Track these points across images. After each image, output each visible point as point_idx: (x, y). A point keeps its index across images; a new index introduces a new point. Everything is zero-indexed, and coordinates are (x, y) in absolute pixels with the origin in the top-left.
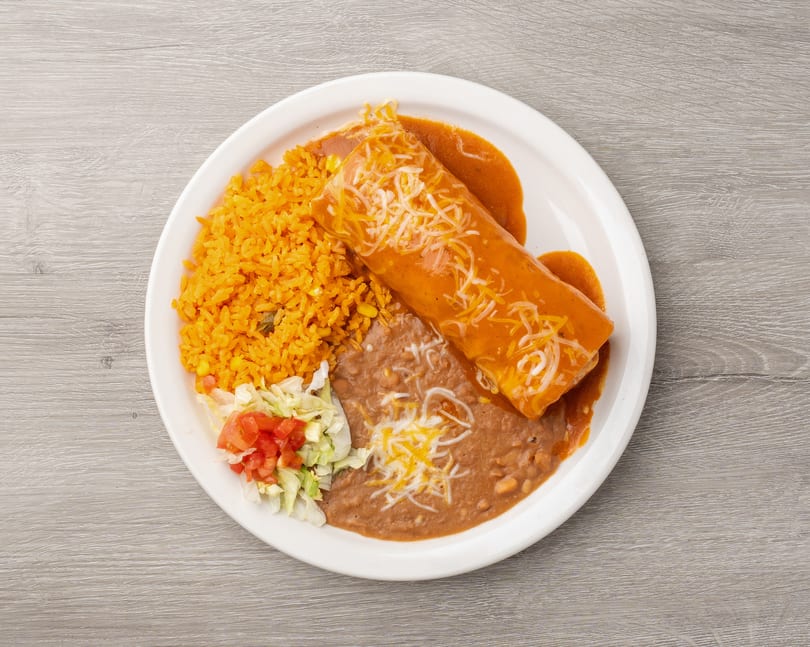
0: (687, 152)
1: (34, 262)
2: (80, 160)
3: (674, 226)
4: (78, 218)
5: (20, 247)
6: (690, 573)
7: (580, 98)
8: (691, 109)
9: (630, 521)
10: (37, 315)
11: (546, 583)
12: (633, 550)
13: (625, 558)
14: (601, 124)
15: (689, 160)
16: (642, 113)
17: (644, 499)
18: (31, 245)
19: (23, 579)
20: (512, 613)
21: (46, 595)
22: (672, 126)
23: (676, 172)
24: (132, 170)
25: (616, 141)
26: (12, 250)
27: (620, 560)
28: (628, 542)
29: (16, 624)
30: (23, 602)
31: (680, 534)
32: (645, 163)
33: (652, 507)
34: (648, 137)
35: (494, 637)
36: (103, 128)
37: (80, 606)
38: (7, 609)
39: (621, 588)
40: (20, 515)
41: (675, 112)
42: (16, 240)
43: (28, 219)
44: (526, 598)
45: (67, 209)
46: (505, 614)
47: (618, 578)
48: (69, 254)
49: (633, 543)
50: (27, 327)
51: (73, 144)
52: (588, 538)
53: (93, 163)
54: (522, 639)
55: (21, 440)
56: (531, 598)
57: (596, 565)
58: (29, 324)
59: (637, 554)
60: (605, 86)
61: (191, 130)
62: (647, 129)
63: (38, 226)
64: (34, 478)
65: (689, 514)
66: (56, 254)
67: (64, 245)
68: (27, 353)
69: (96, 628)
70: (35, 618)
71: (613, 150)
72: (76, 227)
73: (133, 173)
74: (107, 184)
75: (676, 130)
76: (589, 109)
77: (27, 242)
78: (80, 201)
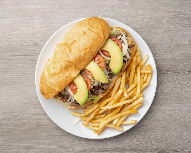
0: (189, 18)
1: (34, 43)
2: (45, 19)
3: (186, 36)
4: (45, 32)
5: (31, 39)
6: (189, 118)
7: (164, 5)
8: (190, 8)
9: (175, 105)
10: (35, 55)
11: (155, 120)
12: (176, 112)
13: (174, 114)
14: (169, 11)
15: (189, 20)
16: (178, 9)
17: (178, 100)
18: (34, 39)
19: (32, 117)
20: (147, 127)
21: (37, 121)
22: (185, 12)
23: (186, 23)
24: (58, 21)
25: (172, 15)
26: (29, 40)
27: (172, 115)
28: (174, 110)
29: (30, 128)
30: (32, 123)
31: (187, 109)
32: (179, 21)
33: (180, 102)
34: (180, 15)
35: (143, 132)
36: (51, 11)
37: (45, 124)
38: (28, 124)
39: (173, 121)
40: (31, 102)
41: (186, 9)
42: (30, 38)
43: (33, 33)
44: (150, 123)
45: (42, 31)
46: (145, 127)
47: (172, 119)
48: (43, 41)
49: (176, 111)
50: (33, 58)
51: (44, 15)
52: (165, 109)
53: (49, 20)
54: (149, 133)
55: (31, 85)
56: (151, 123)
57: (167, 116)
58: (33, 57)
59: (176, 113)
60: (170, 2)
61: (71, 12)
62: (180, 13)
63: (35, 34)
64: (34, 94)
65: (189, 104)
66: (40, 41)
67: (42, 39)
68: (33, 64)
69: (48, 129)
70: (34, 127)
71: (172, 17)
72: (44, 35)
73: (58, 22)
74: (51, 25)
75: (186, 13)
76: (166, 8)
77: (33, 38)
78: (45, 28)
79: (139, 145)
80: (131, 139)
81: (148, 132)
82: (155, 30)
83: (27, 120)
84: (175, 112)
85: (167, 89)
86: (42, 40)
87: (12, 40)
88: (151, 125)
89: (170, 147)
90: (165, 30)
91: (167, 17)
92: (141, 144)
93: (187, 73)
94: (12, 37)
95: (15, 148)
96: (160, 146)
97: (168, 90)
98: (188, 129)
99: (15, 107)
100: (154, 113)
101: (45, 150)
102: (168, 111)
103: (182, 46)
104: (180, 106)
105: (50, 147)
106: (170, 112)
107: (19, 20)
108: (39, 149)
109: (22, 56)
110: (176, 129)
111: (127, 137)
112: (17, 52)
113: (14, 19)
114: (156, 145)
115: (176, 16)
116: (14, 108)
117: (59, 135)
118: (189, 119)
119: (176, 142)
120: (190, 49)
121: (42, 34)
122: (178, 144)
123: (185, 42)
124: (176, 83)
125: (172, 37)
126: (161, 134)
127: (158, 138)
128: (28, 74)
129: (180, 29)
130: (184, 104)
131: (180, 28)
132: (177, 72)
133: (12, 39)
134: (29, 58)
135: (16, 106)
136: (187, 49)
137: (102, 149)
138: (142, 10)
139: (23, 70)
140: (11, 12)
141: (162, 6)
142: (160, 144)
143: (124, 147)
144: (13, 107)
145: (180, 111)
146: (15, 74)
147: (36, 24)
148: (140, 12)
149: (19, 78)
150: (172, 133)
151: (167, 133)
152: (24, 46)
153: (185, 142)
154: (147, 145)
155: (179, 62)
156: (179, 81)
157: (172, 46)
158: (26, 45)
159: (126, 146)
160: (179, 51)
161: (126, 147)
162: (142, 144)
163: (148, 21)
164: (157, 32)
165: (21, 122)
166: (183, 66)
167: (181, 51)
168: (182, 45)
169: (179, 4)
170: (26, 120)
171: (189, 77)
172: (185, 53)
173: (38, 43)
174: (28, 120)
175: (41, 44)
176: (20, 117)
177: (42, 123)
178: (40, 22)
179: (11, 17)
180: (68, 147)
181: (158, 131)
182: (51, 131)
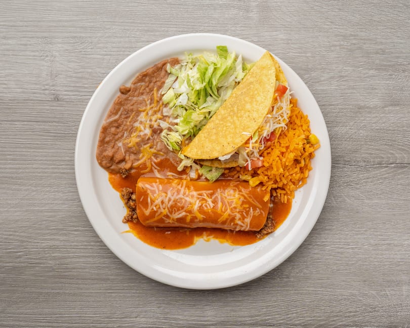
79: (272, 316)
80: (255, 303)
81: (291, 289)
82: (313, 75)
83: (37, 259)
84: (347, 249)
85: (333, 199)
86: (72, 89)
87: (4, 86)
88: (297, 273)
89: (334, 321)
90: (332, 74)
91: (338, 48)
92: (274, 312)
93: (375, 168)
94: (6, 80)
95: (9, 317)
96: (314, 317)
97: (335, 203)
98: (374, 283)
99: (10, 231)
100: (305, 248)
101: (72, 323)
102: (333, 246)
103: (366, 110)
104: (359, 236)
105: (85, 317)
106: (338, 248)
107: (21, 45)
108: (60, 321)
109: (26, 123)
110: (348, 282)
111: (246, 298)
112: (16, 113)
113: (10, 42)
114: (306, 315)
115: (356, 46)
116: (9, 233)
117: (104, 291)
118: (375, 263)
119: (348, 309)
120: (383, 116)
121: (71, 77)
122: (353, 314)
123: (374, 102)
124: (352, 188)
125: (346, 91)
126: (318, 294)
127: (311, 302)
128: (39, 162)
129: (364, 74)
130: (366, 231)
131: (365, 72)
132: (354, 164)
133: (5, 84)
134: (41, 127)
135: (12, 230)
136: (377, 117)
137: (194, 323)
138: (285, 32)
139: (27, 152)
140: (4, 25)
141: (327, 25)
142: (315, 314)
143: (240, 319)
144: (5, 231)
145: (358, 245)
146: (12, 162)
147: (57, 54)
148: (281, 36)
149: (20, 168)
150: (339, 290)
151: (330, 290)
152: (32, 100)
153: (365, 309)
154: (288, 314)
155: (358, 143)
156: (357, 184)
157: (345, 109)
158: (35, 99)
159: (244, 317)
160: (359, 121)
161: (243, 319)
162: (277, 313)
163: (298, 56)
164: (315, 79)
165: (24, 263)
166: (367, 153)
167: (363, 121)
168: (368, 107)
169: (364, 22)
170: (34, 259)
171: (380, 176)
172: (373, 125)
173: (61, 96)
174: (39, 259)
175: (68, 97)
176: (20, 252)
177: (68, 266)
178: (67, 50)
179: (5, 38)
180: (123, 316)
181: (312, 287)
182: (86, 284)
